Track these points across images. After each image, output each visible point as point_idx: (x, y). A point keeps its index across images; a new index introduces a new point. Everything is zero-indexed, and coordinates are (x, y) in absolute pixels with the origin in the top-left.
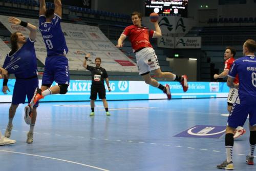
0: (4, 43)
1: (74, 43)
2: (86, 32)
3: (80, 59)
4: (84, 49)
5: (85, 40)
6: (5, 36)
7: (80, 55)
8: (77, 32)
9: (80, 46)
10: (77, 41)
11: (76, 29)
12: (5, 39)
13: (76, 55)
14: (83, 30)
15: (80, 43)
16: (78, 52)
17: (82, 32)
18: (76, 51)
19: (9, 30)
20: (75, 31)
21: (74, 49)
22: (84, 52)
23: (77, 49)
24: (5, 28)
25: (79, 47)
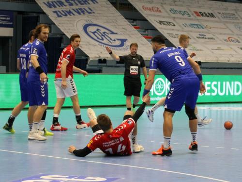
0: (134, 28)
1: (224, 26)
2: (238, 12)
3: (231, 48)
4: (237, 35)
5: (238, 23)
6: (135, 20)
7: (232, 43)
8: (227, 12)
9: (232, 31)
10: (228, 25)
11: (226, 9)
12: (135, 23)
13: (226, 42)
14: (235, 10)
15: (231, 26)
16: (229, 38)
17: (234, 12)
18: (226, 37)
19: (140, 12)
20: (224, 12)
21: (225, 34)
22: (238, 39)
23: (228, 34)
24: (135, 9)
25: (231, 33)
